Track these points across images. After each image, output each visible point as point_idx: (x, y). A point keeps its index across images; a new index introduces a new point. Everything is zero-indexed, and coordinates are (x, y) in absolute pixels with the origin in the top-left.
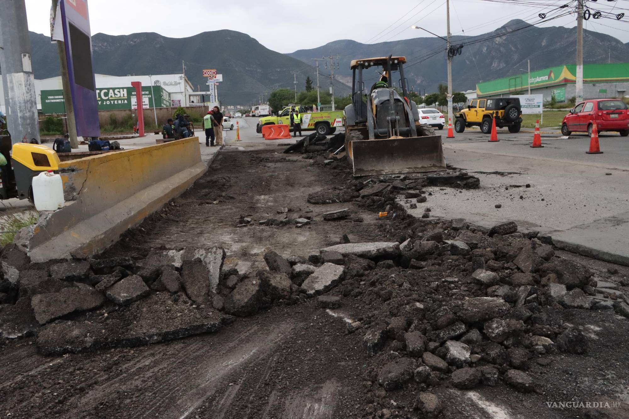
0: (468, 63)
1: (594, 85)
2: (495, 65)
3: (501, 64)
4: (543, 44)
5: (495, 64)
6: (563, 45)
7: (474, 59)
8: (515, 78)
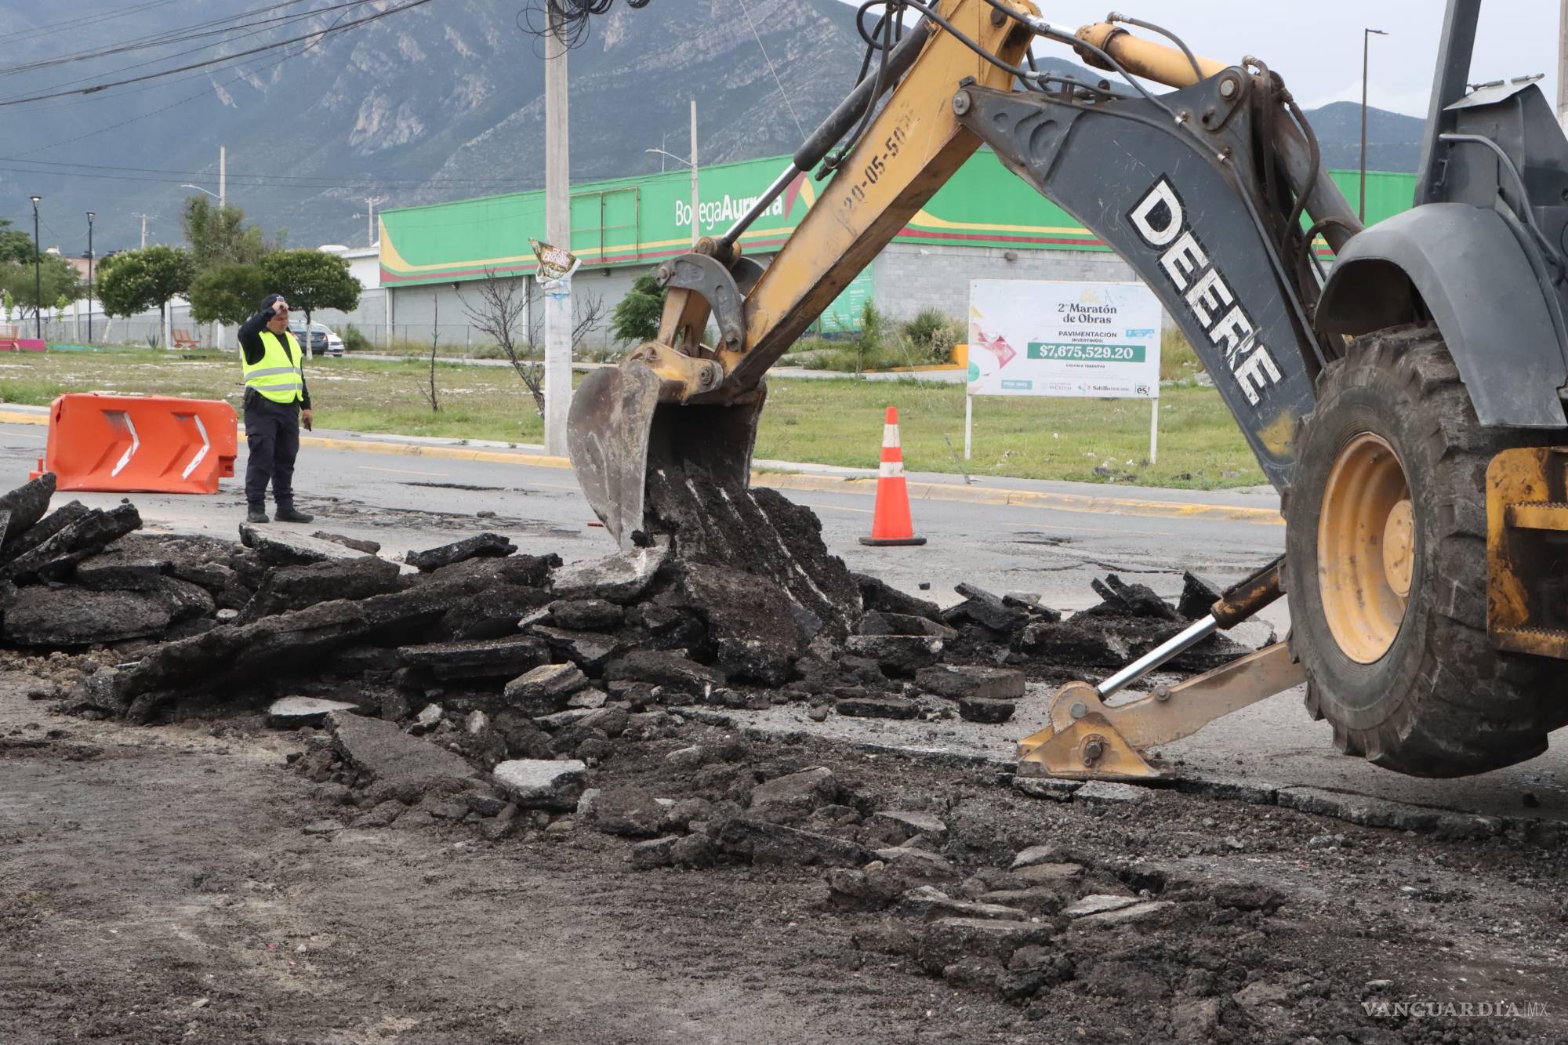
0: (226, 99)
1: (1009, 259)
2: (370, 122)
3: (403, 125)
4: (611, 40)
5: (369, 117)
6: (706, 52)
7: (256, 82)
8: (604, 195)
